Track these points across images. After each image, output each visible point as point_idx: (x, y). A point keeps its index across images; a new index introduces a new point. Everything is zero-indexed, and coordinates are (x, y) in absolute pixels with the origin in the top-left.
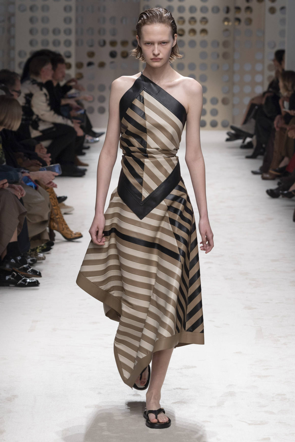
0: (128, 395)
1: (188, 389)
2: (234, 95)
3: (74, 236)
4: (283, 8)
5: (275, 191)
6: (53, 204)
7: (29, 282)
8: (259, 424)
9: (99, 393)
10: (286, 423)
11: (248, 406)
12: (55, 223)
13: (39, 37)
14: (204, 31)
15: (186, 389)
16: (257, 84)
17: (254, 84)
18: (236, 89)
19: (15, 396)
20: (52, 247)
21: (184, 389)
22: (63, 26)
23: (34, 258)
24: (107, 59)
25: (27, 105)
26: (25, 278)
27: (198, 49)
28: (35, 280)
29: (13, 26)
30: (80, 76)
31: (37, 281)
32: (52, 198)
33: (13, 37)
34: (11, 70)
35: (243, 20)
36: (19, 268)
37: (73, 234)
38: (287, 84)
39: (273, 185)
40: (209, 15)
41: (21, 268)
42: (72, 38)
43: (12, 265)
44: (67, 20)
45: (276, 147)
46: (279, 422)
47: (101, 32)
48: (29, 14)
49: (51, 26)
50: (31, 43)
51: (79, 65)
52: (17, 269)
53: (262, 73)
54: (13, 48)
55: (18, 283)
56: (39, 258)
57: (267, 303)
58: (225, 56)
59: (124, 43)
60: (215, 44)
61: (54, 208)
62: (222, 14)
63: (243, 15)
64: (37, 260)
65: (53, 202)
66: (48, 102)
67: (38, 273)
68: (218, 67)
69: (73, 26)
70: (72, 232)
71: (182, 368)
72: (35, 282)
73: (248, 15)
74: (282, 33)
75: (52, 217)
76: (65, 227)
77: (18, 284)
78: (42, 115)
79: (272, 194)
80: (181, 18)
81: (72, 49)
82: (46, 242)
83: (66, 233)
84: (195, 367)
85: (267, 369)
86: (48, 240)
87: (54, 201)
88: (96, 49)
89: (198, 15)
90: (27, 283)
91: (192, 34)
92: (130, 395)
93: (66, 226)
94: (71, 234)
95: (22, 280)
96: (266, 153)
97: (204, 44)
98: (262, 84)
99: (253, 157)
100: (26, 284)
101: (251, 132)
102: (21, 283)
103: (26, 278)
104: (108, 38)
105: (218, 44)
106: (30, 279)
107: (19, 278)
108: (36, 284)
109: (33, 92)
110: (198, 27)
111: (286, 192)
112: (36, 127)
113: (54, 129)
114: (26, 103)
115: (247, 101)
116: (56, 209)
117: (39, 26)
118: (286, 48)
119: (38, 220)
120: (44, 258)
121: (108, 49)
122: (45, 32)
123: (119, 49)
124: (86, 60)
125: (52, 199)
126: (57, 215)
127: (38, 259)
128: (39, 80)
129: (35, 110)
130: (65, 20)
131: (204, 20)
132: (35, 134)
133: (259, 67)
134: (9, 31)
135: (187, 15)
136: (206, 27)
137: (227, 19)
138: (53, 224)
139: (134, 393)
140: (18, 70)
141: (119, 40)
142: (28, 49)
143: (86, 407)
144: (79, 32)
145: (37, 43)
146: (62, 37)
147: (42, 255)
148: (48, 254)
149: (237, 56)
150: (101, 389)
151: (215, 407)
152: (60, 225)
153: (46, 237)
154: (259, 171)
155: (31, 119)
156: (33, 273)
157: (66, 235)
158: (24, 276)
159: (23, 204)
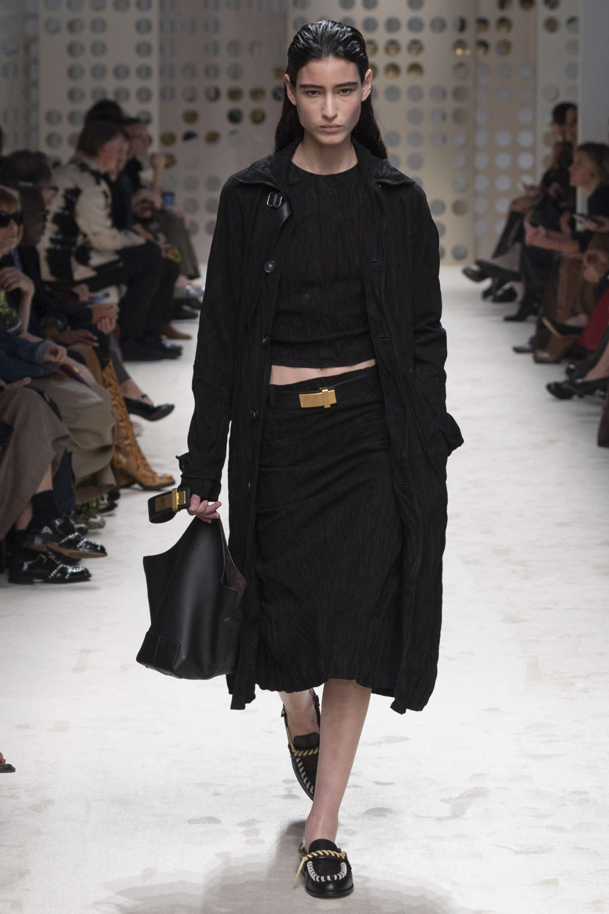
0: (273, 797)
1: (392, 784)
2: (476, 195)
3: (158, 482)
4: (572, 20)
5: (565, 386)
7: (72, 574)
8: (535, 852)
9: (216, 794)
10: (589, 849)
11: (514, 816)
12: (122, 454)
13: (87, 84)
14: (415, 68)
16: (523, 172)
17: (516, 172)
18: (481, 183)
19: (48, 802)
20: (116, 502)
21: (385, 784)
22: (134, 61)
23: (82, 525)
24: (223, 126)
25: (67, 213)
26: (62, 565)
27: (404, 103)
28: (83, 569)
29: (35, 61)
31: (87, 572)
33: (35, 84)
34: (33, 149)
35: (493, 45)
36: (61, 542)
37: (157, 477)
39: (557, 374)
40: (425, 36)
41: (63, 541)
42: (153, 84)
43: (46, 538)
44: (143, 49)
45: (562, 297)
46: (576, 848)
47: (211, 71)
48: (65, 38)
49: (109, 62)
50: (72, 95)
51: (168, 139)
52: (56, 544)
53: (532, 150)
54: (36, 107)
55: (50, 574)
56: (92, 524)
57: (548, 609)
58: (458, 116)
59: (257, 94)
60: (439, 93)
61: (122, 424)
62: (451, 34)
63: (492, 35)
64: (87, 530)
65: (119, 412)
66: (108, 211)
67: (99, 548)
68: (444, 139)
69: (153, 61)
70: (154, 473)
71: (381, 742)
72: (82, 573)
73: (503, 34)
74: (572, 71)
75: (118, 442)
76: (141, 463)
78: (95, 234)
79: (559, 391)
80: (371, 42)
81: (153, 107)
83: (144, 476)
84: (407, 739)
85: (550, 742)
87: (122, 412)
88: (201, 105)
89: (404, 36)
90: (68, 575)
91: (391, 74)
92: (276, 797)
93: (143, 461)
94: (153, 479)
95: (58, 569)
97: (415, 93)
98: (532, 172)
99: (519, 318)
100: (67, 577)
102: (55, 576)
103: (65, 566)
104: (225, 83)
105: (444, 94)
107: (52, 566)
108: (85, 576)
110: (404, 59)
112: (84, 260)
113: (121, 264)
114: (64, 209)
115: (503, 207)
116: (125, 427)
117: (86, 61)
119: (95, 444)
120: (102, 524)
121: (225, 105)
122: (98, 72)
123: (246, 105)
124: (181, 128)
126: (127, 438)
127: (91, 526)
129: (82, 222)
130: (139, 50)
131: (416, 46)
132: (81, 272)
133: (526, 139)
134: (27, 71)
135: (381, 37)
136: (420, 59)
137: (460, 44)
138: (120, 457)
139: (285, 793)
140: (44, 149)
141: (246, 88)
142: (66, 107)
143: (190, 822)
144: (167, 71)
145: (82, 95)
146: (133, 84)
147: (99, 519)
148: (111, 515)
149: (481, 117)
150: (219, 785)
151: (447, 818)
152: (132, 459)
153: (110, 479)
154: (527, 346)
155: (74, 243)
156: (90, 548)
157: (144, 480)
158: (60, 562)
159: (60, 418)
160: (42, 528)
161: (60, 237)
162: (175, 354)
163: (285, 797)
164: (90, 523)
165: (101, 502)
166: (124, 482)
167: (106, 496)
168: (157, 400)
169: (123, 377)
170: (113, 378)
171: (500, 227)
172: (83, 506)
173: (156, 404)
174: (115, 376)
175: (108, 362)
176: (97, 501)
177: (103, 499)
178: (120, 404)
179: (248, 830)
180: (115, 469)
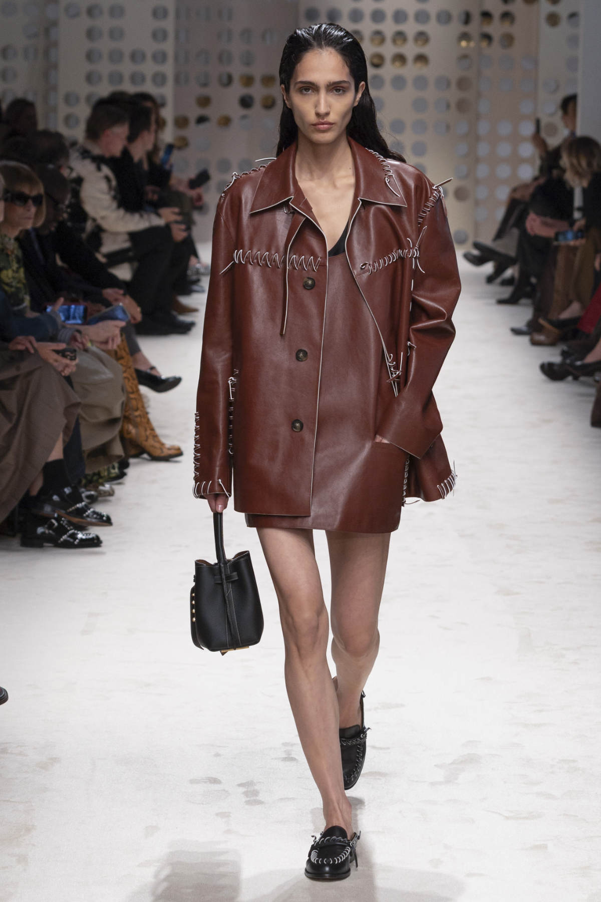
0: (272, 759)
1: (388, 748)
2: (477, 182)
3: (166, 452)
4: (573, 15)
6: (130, 390)
7: (82, 540)
8: (525, 818)
9: (217, 755)
10: (577, 816)
11: (505, 782)
12: (132, 424)
13: (105, 68)
14: (421, 58)
15: (384, 748)
16: (523, 161)
17: (516, 161)
18: (482, 171)
19: (54, 760)
20: (126, 471)
21: (381, 749)
22: (150, 47)
23: (93, 493)
24: (236, 111)
26: (73, 531)
27: (410, 92)
28: (94, 536)
29: (55, 44)
30: (183, 144)
31: (98, 538)
32: (129, 376)
33: (55, 66)
35: (496, 37)
36: (68, 511)
37: (165, 448)
39: (553, 356)
40: (432, 28)
41: (71, 510)
42: (168, 69)
43: (55, 506)
44: (159, 35)
45: (558, 282)
46: (565, 815)
47: (224, 57)
48: (85, 22)
49: (126, 46)
50: (90, 78)
51: (182, 122)
54: (54, 88)
55: (60, 539)
56: (102, 492)
57: (541, 582)
58: (462, 106)
59: (268, 80)
60: (443, 83)
61: (132, 396)
62: (456, 27)
63: (496, 28)
64: (97, 497)
65: (130, 384)
66: (113, 193)
67: (104, 518)
68: (448, 127)
69: (169, 46)
70: (163, 444)
71: (377, 708)
72: (93, 539)
73: (506, 28)
74: (572, 64)
75: (127, 414)
76: (150, 434)
77: (59, 542)
78: (103, 218)
79: (551, 372)
80: (378, 33)
81: (168, 91)
82: (118, 460)
83: (153, 446)
84: (402, 705)
85: (541, 711)
86: (119, 457)
87: (132, 384)
88: (214, 90)
89: (411, 28)
90: (77, 541)
91: (398, 64)
92: (276, 759)
93: (152, 432)
94: (161, 449)
95: (68, 534)
96: (538, 295)
97: (421, 82)
98: (531, 160)
100: (76, 543)
101: (512, 253)
102: (65, 541)
103: (76, 532)
104: (237, 69)
105: (449, 84)
106: (84, 533)
107: (62, 530)
108: (95, 542)
109: (84, 173)
110: (410, 50)
111: (579, 363)
115: (503, 194)
116: (135, 399)
117: (105, 45)
118: (580, 91)
119: (103, 417)
120: (111, 492)
121: (237, 90)
122: (116, 56)
123: (258, 92)
124: (194, 112)
125: (129, 380)
126: (137, 409)
127: (101, 494)
128: (96, 151)
130: (155, 35)
131: (422, 37)
133: (527, 129)
134: (46, 53)
135: (389, 28)
136: (425, 50)
137: (465, 36)
138: (129, 427)
139: (284, 756)
140: (63, 130)
141: (258, 75)
142: (84, 90)
143: (192, 782)
144: (181, 57)
145: (100, 78)
146: (149, 68)
147: (107, 487)
148: (120, 484)
149: (484, 107)
150: (220, 746)
151: (440, 783)
152: (142, 430)
153: (118, 449)
154: (524, 328)
156: (96, 518)
157: (151, 450)
158: (71, 527)
159: (72, 387)
160: (52, 496)
162: (185, 329)
163: (285, 759)
164: (100, 491)
165: (113, 471)
166: (132, 452)
167: (116, 465)
168: (165, 373)
169: (134, 350)
170: (125, 350)
171: (500, 213)
172: (94, 474)
173: (164, 377)
174: (127, 349)
176: (108, 470)
177: (114, 468)
178: (132, 376)
179: (247, 791)
180: (125, 439)
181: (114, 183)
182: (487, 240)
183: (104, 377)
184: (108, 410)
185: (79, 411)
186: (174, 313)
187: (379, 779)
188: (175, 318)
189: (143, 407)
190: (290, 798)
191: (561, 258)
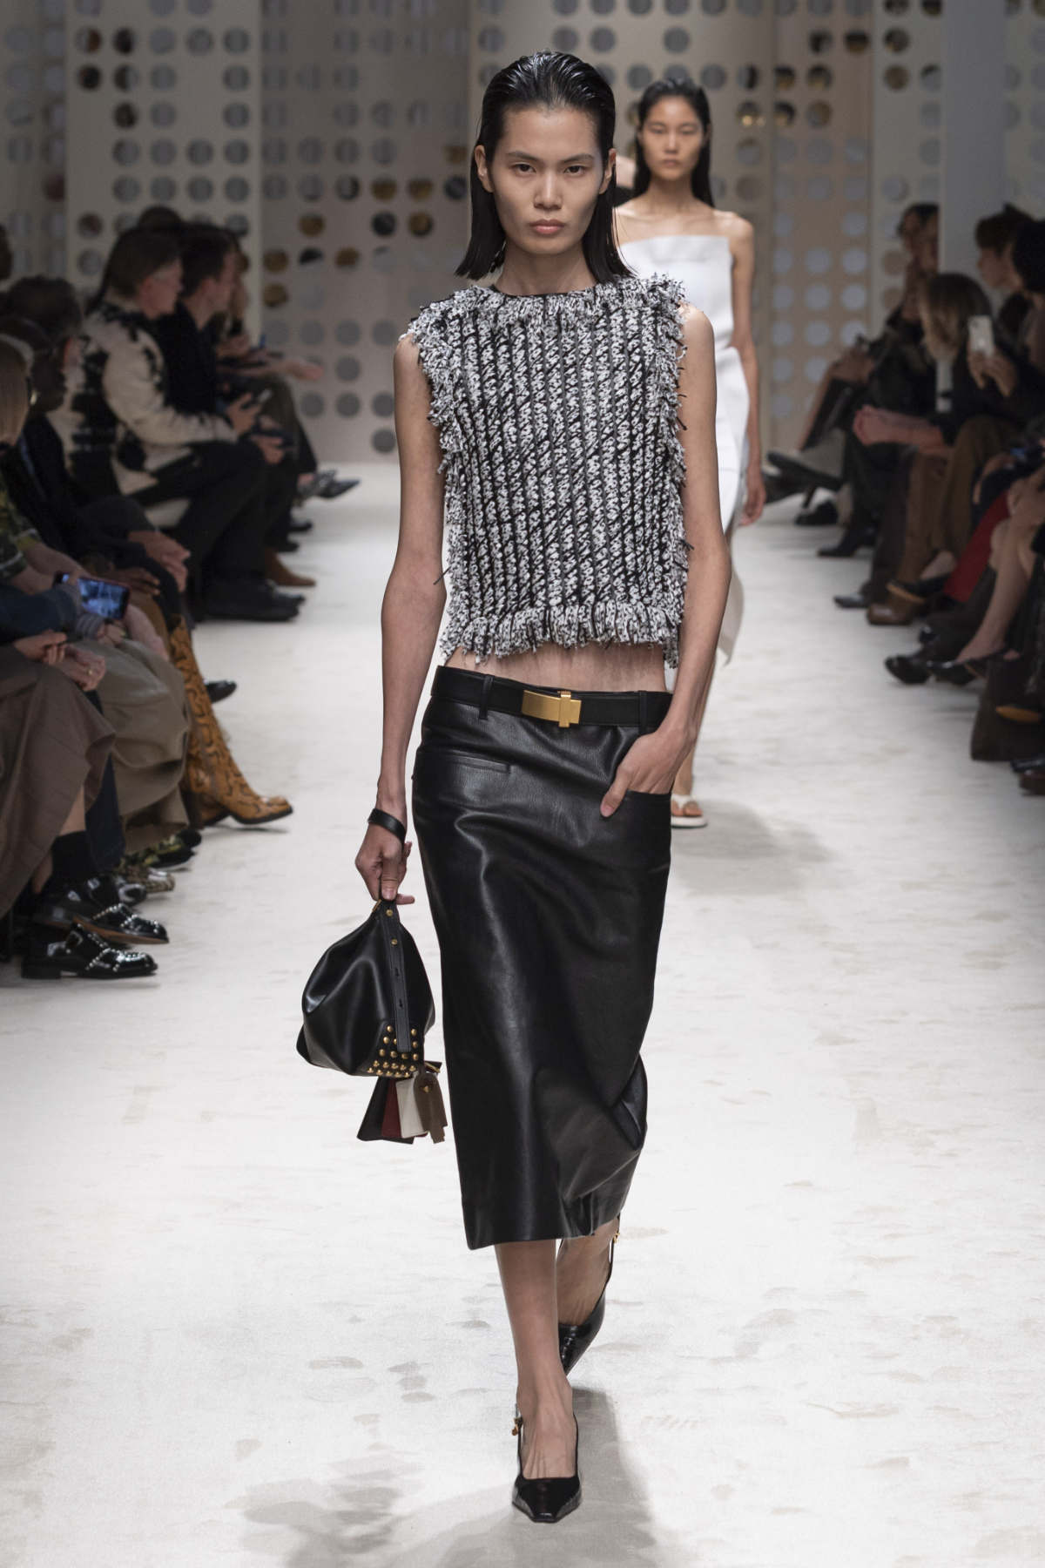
0: (447, 1325)
1: (640, 1303)
2: (774, 352)
3: (265, 810)
4: (929, 70)
5: (915, 662)
7: (124, 964)
8: (872, 1415)
9: (355, 1320)
10: (957, 1409)
11: (836, 1356)
12: (203, 770)
13: (144, 172)
15: (634, 1303)
16: (850, 315)
17: (838, 316)
18: (782, 334)
19: (83, 1333)
20: (194, 849)
21: (628, 1304)
22: (220, 135)
23: (137, 886)
24: (366, 241)
26: (109, 949)
28: (143, 956)
29: (61, 135)
30: (279, 295)
31: (150, 959)
32: (195, 688)
34: (54, 275)
35: (801, 109)
36: (95, 918)
37: (262, 803)
38: (942, 317)
39: (904, 643)
41: (99, 916)
42: (252, 171)
43: (70, 907)
44: (235, 116)
45: (913, 519)
46: (937, 1408)
47: (348, 151)
48: (112, 97)
49: (180, 135)
50: (120, 190)
51: (275, 261)
52: (87, 920)
53: (865, 279)
54: (63, 208)
55: (88, 964)
56: (154, 885)
57: (892, 1022)
59: (419, 188)
61: (201, 721)
62: (734, 91)
63: (801, 94)
64: (145, 893)
65: (197, 701)
66: (157, 379)
67: (156, 931)
69: (252, 135)
70: (258, 798)
72: (141, 962)
73: (817, 93)
74: (930, 151)
75: (194, 752)
76: (236, 782)
77: (87, 968)
79: (904, 671)
81: (251, 209)
82: (178, 832)
83: (241, 803)
84: (663, 1232)
85: (894, 1236)
86: (181, 825)
87: (201, 700)
88: (328, 206)
90: (117, 966)
92: (453, 1324)
93: (238, 779)
94: (256, 806)
95: (101, 955)
96: (880, 540)
98: (864, 315)
99: (843, 551)
100: (115, 969)
101: (835, 471)
102: (96, 967)
103: (113, 951)
104: (367, 171)
105: (722, 188)
106: (126, 953)
107: (92, 949)
108: (145, 968)
109: (108, 346)
111: (948, 665)
114: (87, 386)
115: (817, 371)
116: (205, 725)
117: (144, 133)
119: (152, 760)
120: (169, 884)
121: (367, 205)
122: (163, 153)
123: (402, 207)
124: (296, 244)
125: (195, 694)
126: (210, 744)
127: (151, 888)
128: (129, 306)
129: (115, 403)
130: (228, 116)
132: (132, 482)
133: (854, 262)
134: (46, 150)
135: (623, 94)
137: (749, 108)
138: (198, 774)
139: (467, 1319)
141: (402, 179)
142: (111, 209)
143: (313, 1365)
144: (273, 152)
145: (136, 189)
146: (219, 171)
147: (162, 875)
148: (183, 870)
149: (783, 228)
150: (359, 1305)
151: (728, 1359)
152: (221, 777)
153: (178, 814)
154: (857, 597)
155: (112, 438)
156: (141, 930)
157: (241, 809)
158: (105, 944)
159: (100, 709)
160: (66, 892)
161: (88, 431)
162: (290, 610)
163: (467, 1325)
164: (149, 883)
166: (205, 815)
175: (178, 621)
178: (199, 688)
179: (406, 1379)
180: (189, 796)
181: (160, 361)
182: (791, 450)
183: (152, 692)
184: (160, 748)
185: (112, 749)
186: (271, 583)
187: (624, 1354)
188: (270, 589)
189: (220, 738)
190: (477, 1390)
191: (916, 477)
